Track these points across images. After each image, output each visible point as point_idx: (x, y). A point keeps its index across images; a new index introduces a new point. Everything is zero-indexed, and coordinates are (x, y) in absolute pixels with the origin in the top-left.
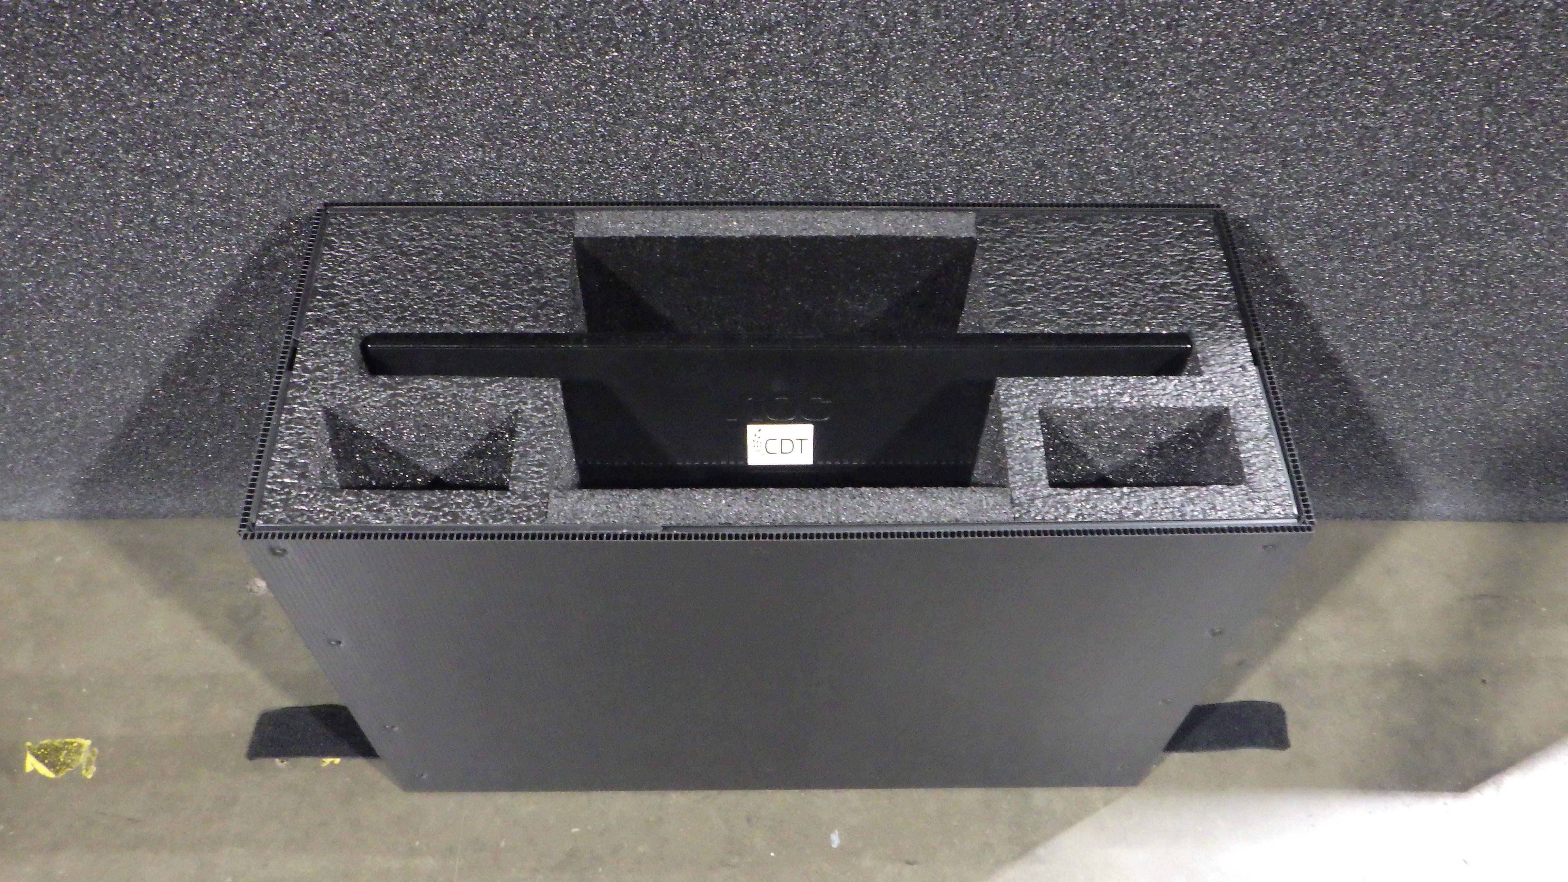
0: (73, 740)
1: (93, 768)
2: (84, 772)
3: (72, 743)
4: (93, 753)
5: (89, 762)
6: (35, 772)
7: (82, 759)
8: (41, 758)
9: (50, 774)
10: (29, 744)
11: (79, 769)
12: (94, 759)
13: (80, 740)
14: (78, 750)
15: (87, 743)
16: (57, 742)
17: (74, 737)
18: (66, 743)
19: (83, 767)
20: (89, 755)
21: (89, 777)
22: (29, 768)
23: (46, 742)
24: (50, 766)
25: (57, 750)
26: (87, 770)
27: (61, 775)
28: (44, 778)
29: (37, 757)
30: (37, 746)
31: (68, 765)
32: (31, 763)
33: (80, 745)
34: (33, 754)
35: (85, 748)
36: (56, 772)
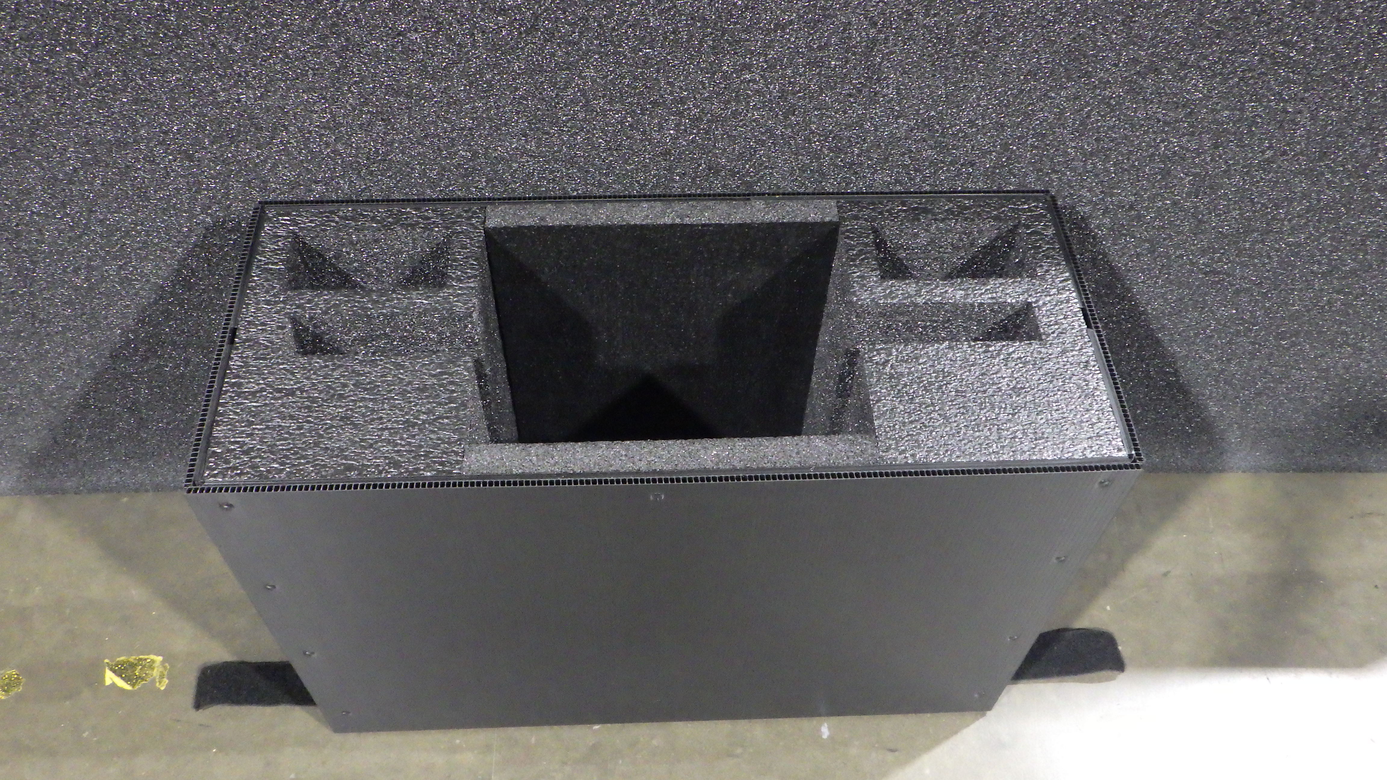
0: (146, 657)
1: (166, 681)
2: (157, 684)
3: (146, 660)
4: (165, 668)
5: (162, 677)
6: (113, 685)
7: (156, 673)
8: (118, 673)
9: (128, 687)
10: (106, 661)
11: (153, 681)
12: (166, 673)
13: (153, 657)
14: (152, 665)
15: (159, 659)
16: (132, 659)
17: (148, 654)
18: (141, 659)
19: (157, 680)
20: (161, 669)
21: (162, 688)
22: (108, 682)
23: (122, 658)
24: (126, 680)
25: (133, 666)
26: (160, 682)
27: (136, 687)
28: (122, 690)
29: (114, 671)
30: (113, 663)
31: (143, 679)
32: (110, 678)
33: (153, 661)
34: (111, 669)
35: (157, 664)
36: (133, 685)
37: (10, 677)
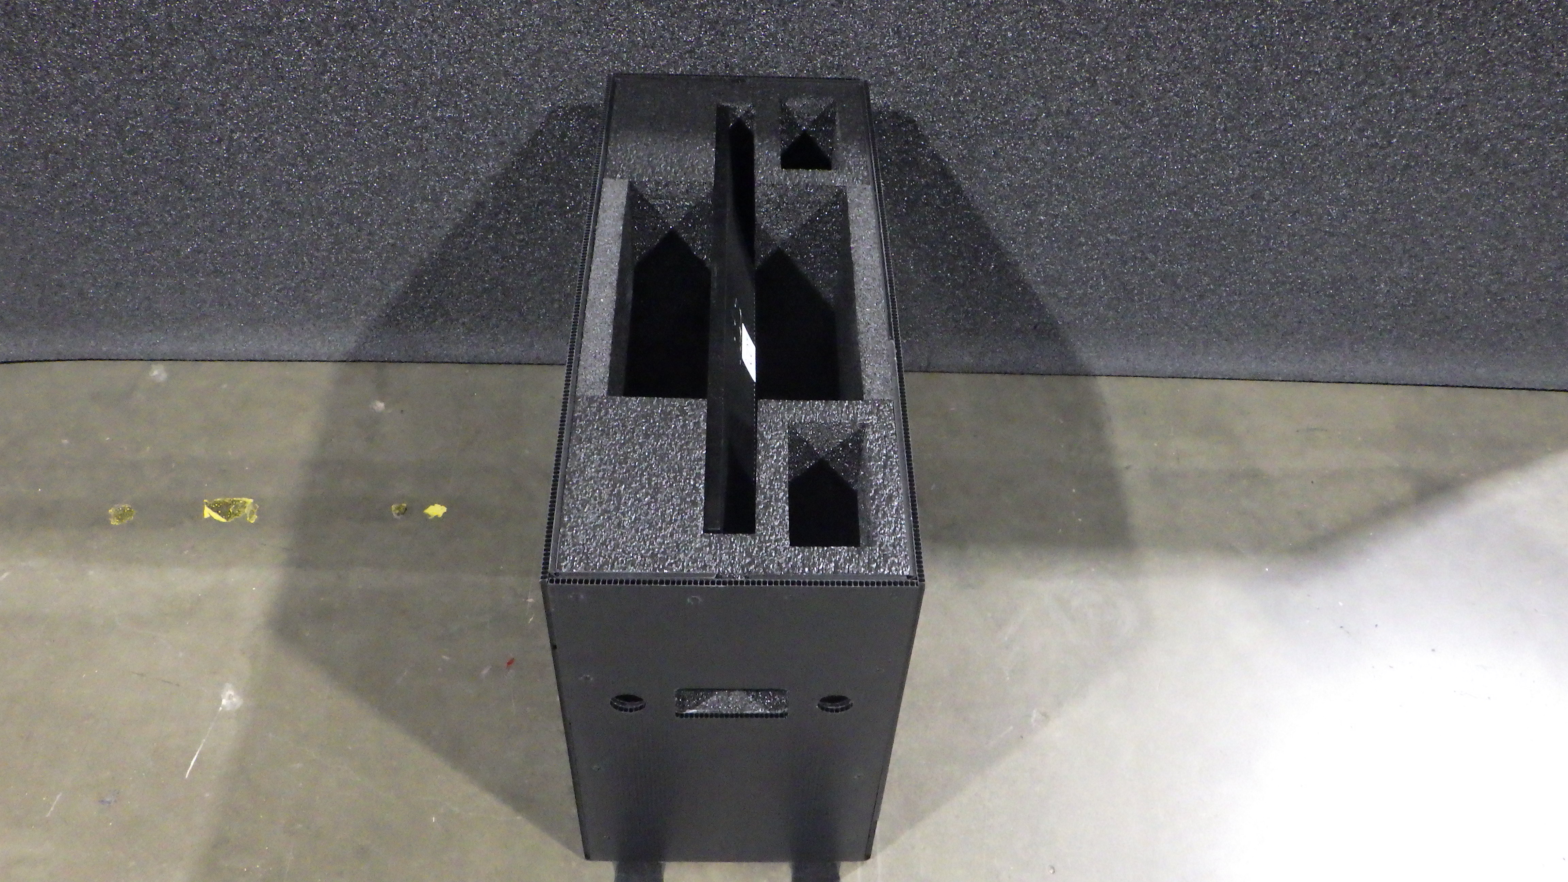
0: (239, 499)
1: (255, 517)
2: (248, 519)
3: (239, 501)
4: (255, 507)
5: (252, 513)
6: (211, 518)
7: (247, 511)
8: (216, 510)
9: (223, 520)
10: (205, 501)
11: (245, 517)
12: (255, 511)
13: (244, 499)
14: (244, 505)
15: (251, 501)
16: (227, 500)
17: (241, 497)
18: (234, 501)
19: (248, 516)
20: (251, 508)
21: (252, 522)
22: (206, 515)
23: (218, 500)
24: (222, 515)
25: (228, 505)
26: (250, 518)
27: (230, 521)
28: (218, 522)
29: (212, 509)
30: (211, 503)
31: (236, 515)
32: (208, 513)
33: (245, 502)
34: (209, 507)
35: (247, 505)
36: (227, 519)
37: (123, 509)
